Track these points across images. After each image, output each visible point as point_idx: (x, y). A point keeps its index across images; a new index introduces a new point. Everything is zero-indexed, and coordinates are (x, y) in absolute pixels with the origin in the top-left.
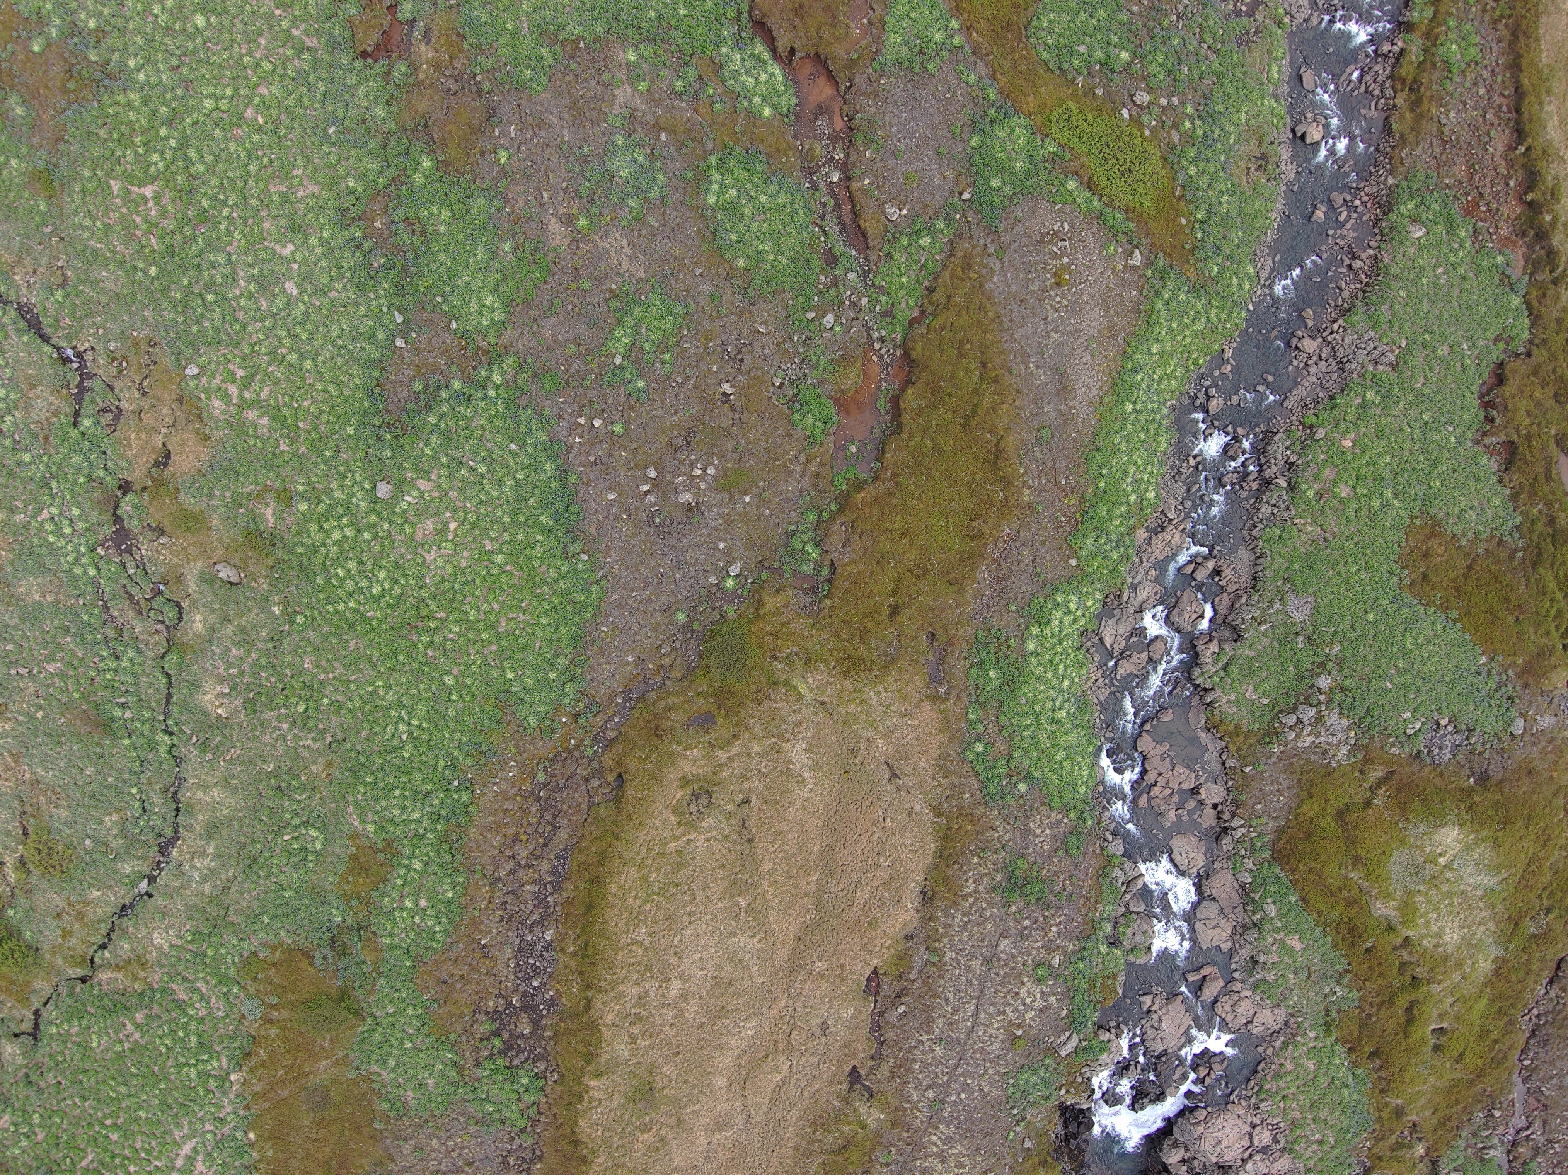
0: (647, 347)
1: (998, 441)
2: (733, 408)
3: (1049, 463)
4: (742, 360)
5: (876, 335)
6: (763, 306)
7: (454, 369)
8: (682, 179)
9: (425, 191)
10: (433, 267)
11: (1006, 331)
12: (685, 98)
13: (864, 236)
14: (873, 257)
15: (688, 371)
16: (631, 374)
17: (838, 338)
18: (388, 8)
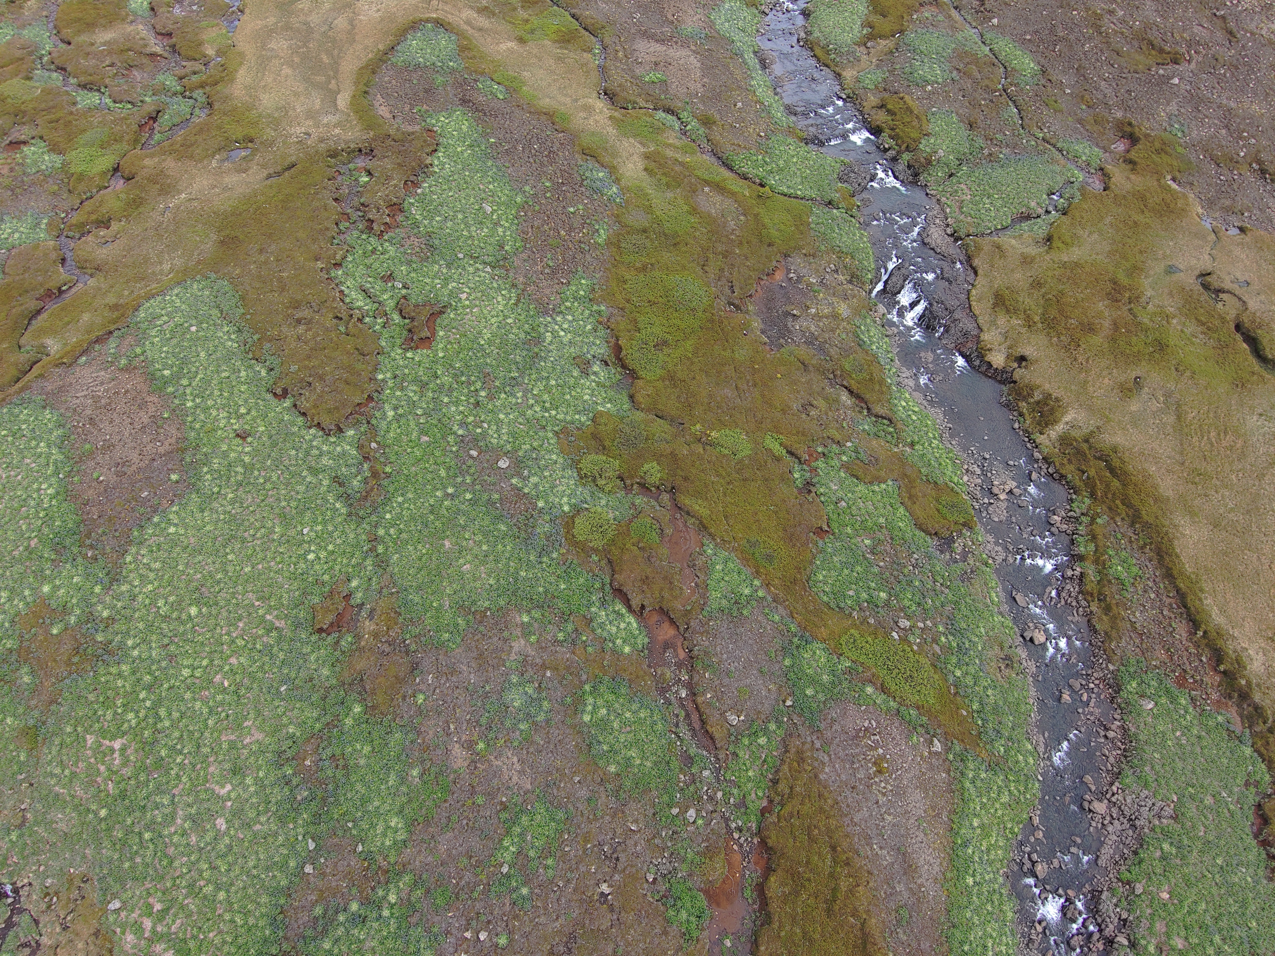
0: (532, 854)
1: (862, 925)
2: (611, 909)
3: (914, 946)
4: (617, 859)
5: (733, 825)
6: (633, 805)
7: (354, 891)
8: (563, 704)
9: (352, 732)
10: (349, 796)
11: (846, 815)
12: (565, 644)
13: (712, 738)
14: (721, 756)
15: (569, 874)
16: (517, 881)
17: (701, 830)
18: (344, 597)
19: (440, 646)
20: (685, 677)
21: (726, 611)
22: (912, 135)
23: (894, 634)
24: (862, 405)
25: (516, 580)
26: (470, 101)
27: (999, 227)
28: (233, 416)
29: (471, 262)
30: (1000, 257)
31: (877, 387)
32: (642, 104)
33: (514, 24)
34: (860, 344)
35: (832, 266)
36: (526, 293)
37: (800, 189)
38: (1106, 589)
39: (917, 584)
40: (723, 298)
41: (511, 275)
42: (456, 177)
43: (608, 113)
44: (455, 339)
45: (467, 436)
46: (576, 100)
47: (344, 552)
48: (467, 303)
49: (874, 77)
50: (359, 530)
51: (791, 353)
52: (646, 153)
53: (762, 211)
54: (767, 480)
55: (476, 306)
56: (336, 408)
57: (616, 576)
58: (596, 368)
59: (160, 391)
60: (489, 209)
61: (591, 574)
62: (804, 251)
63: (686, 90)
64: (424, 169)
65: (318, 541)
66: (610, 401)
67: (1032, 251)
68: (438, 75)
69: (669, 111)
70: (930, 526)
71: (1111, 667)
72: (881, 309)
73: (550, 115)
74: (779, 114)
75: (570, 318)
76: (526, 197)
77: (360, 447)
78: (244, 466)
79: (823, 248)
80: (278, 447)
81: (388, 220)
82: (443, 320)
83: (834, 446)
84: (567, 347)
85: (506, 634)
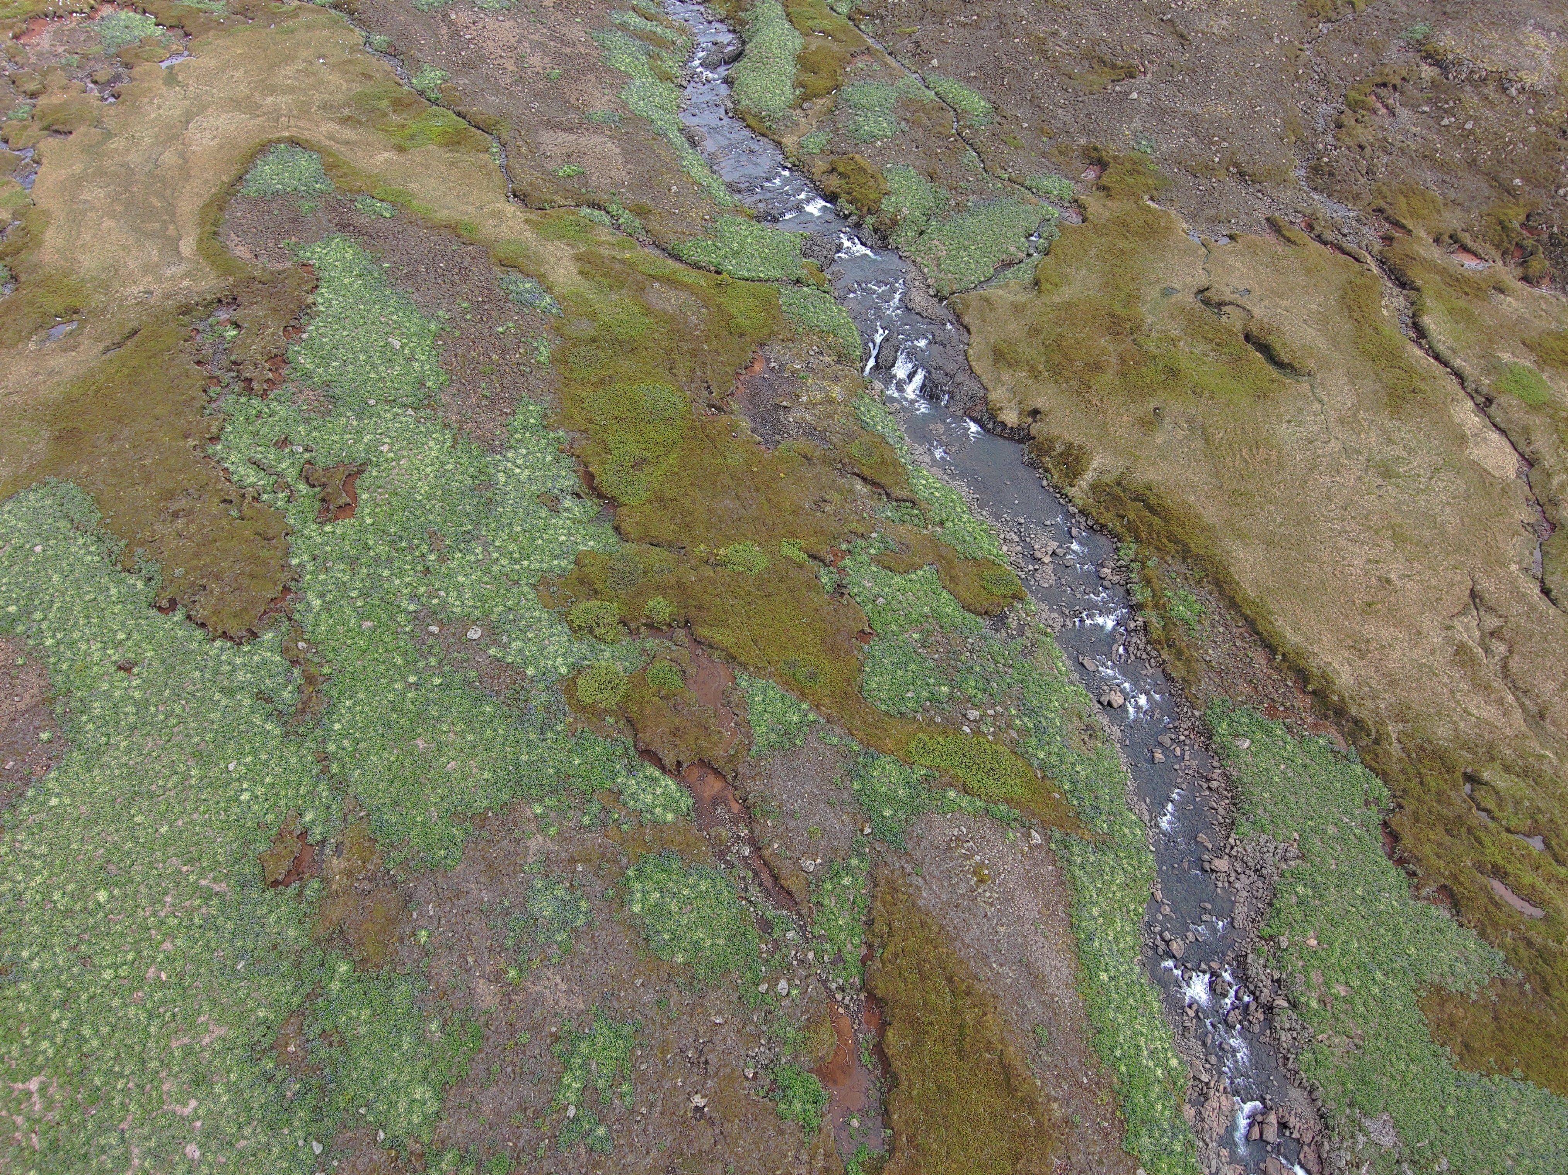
0: (601, 1084)
1: (1000, 1058)
2: (711, 1123)
3: (1061, 1064)
4: (706, 1062)
5: (834, 986)
6: (712, 995)
8: (604, 898)
9: (342, 997)
10: (354, 1075)
11: (956, 939)
12: (594, 829)
13: (789, 893)
14: (804, 910)
15: (651, 1096)
16: (589, 1122)
17: (798, 1001)
18: (298, 837)
19: (437, 867)
20: (744, 832)
21: (777, 745)
22: (871, 196)
23: (965, 728)
24: (880, 491)
25: (517, 767)
26: (349, 225)
27: (983, 279)
28: (110, 645)
29: (387, 407)
30: (991, 310)
31: (891, 469)
32: (562, 202)
33: (387, 131)
34: (864, 426)
35: (815, 348)
36: (463, 432)
37: (762, 271)
38: (1172, 633)
39: (978, 669)
40: (701, 402)
41: (440, 414)
42: (348, 313)
43: (522, 217)
44: (384, 499)
45: (421, 611)
46: (481, 207)
47: (288, 782)
48: (391, 455)
49: (817, 141)
50: (303, 751)
51: (790, 449)
52: (577, 255)
53: (724, 300)
54: (792, 591)
55: (404, 457)
56: (245, 609)
57: (639, 736)
58: (567, 504)
60: (397, 344)
61: (609, 740)
62: (781, 337)
63: (609, 180)
64: (307, 310)
65: (251, 775)
66: (592, 537)
67: (1022, 298)
68: (303, 201)
69: (594, 205)
70: (978, 605)
71: (1197, 713)
73: (453, 229)
74: (721, 193)
75: (524, 451)
76: (441, 323)
77: (284, 651)
78: (135, 703)
79: (801, 330)
80: (176, 672)
81: (270, 375)
82: (364, 480)
83: (859, 540)
84: (527, 486)
85: (517, 833)
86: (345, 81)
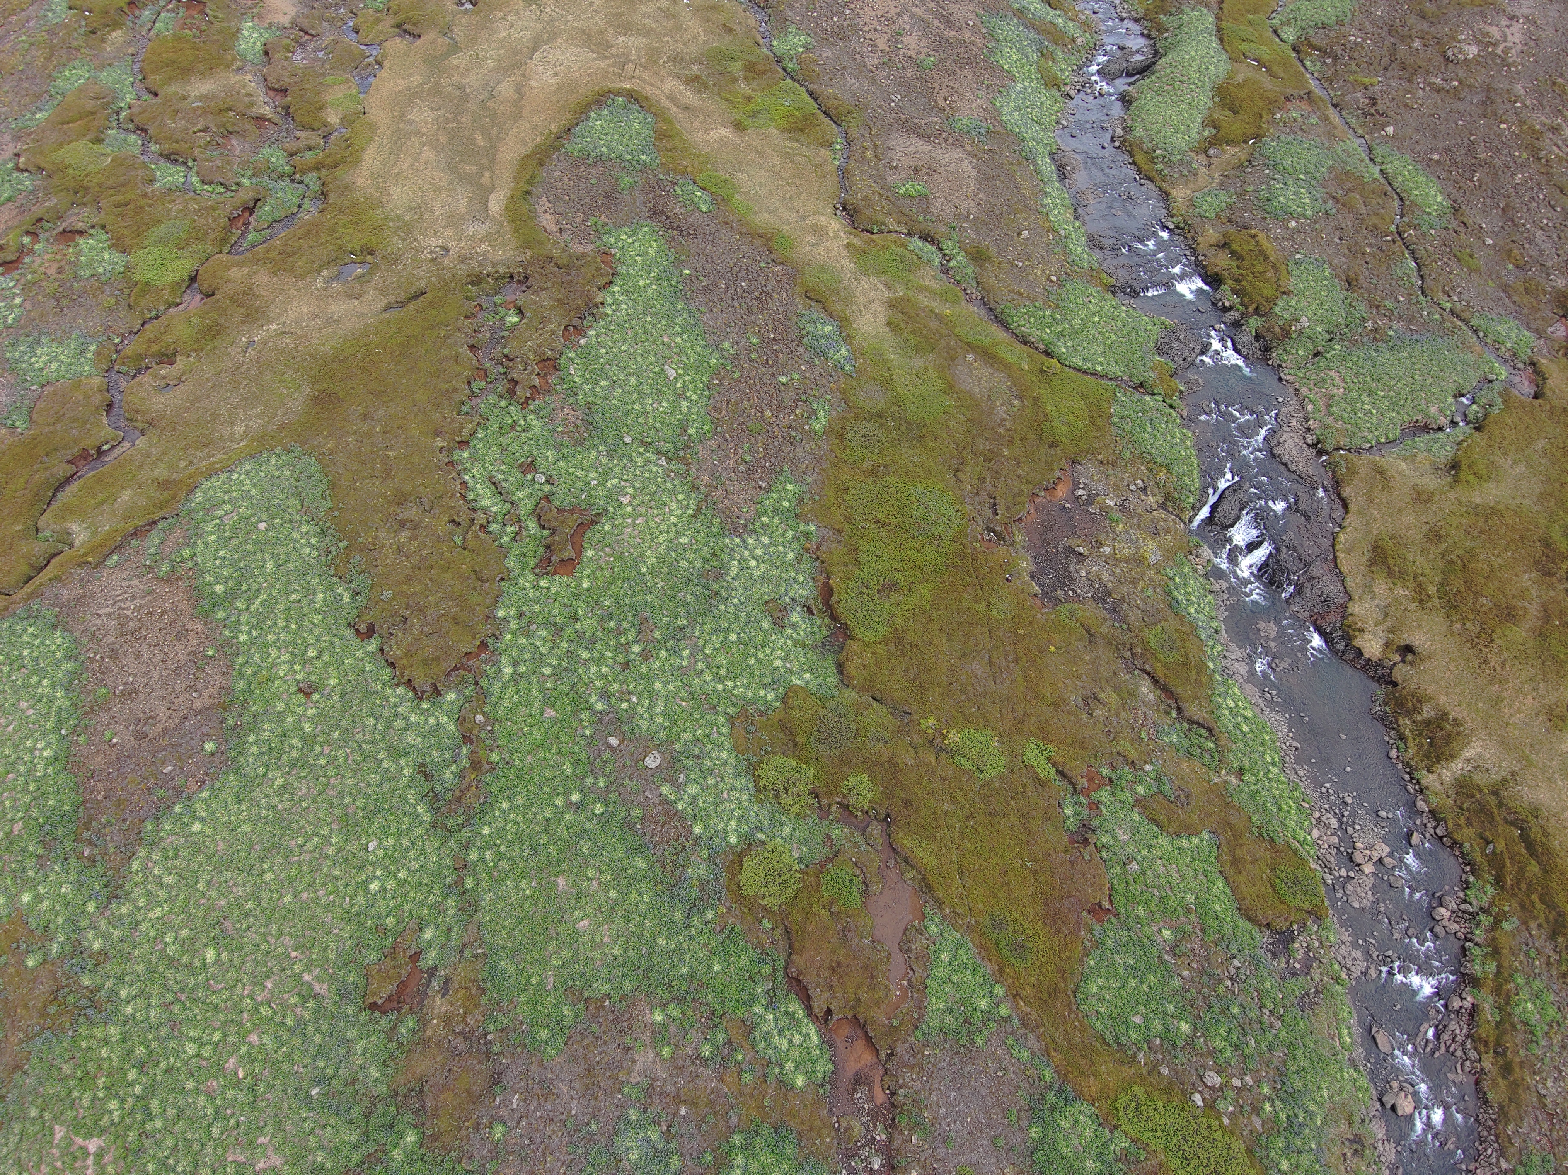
8: (699, 1163)
12: (711, 1064)
18: (410, 957)
20: (881, 1137)
21: (951, 1034)
22: (1265, 292)
23: (1197, 1097)
24: (1171, 702)
25: (651, 952)
26: (662, 212)
27: (1383, 440)
28: (298, 659)
29: (641, 450)
30: (1383, 488)
31: (1194, 676)
32: (893, 226)
33: (731, 102)
34: (1173, 605)
35: (1139, 482)
36: (709, 499)
37: (1101, 363)
39: (1236, 1011)
40: (980, 522)
41: (692, 471)
42: (633, 323)
43: (844, 238)
44: (608, 563)
45: (607, 714)
46: (804, 218)
47: (420, 884)
48: (629, 509)
49: (1215, 202)
50: (445, 851)
51: (1072, 614)
52: (891, 299)
53: (1043, 392)
54: (1024, 816)
55: (641, 515)
56: (436, 659)
57: (794, 957)
59: (206, 616)
60: (672, 373)
61: (758, 951)
62: (1100, 457)
63: (953, 210)
64: (593, 309)
65: (386, 862)
66: (810, 670)
67: (1430, 482)
68: (624, 174)
69: (927, 237)
70: (1258, 910)
72: (1206, 552)
73: (767, 238)
74: (1079, 249)
75: (766, 540)
76: (723, 357)
77: (460, 721)
78: (303, 739)
80: (351, 712)
81: (537, 381)
82: (593, 534)
83: (1126, 769)
84: (758, 585)
85: (628, 1040)
86: (704, 31)
